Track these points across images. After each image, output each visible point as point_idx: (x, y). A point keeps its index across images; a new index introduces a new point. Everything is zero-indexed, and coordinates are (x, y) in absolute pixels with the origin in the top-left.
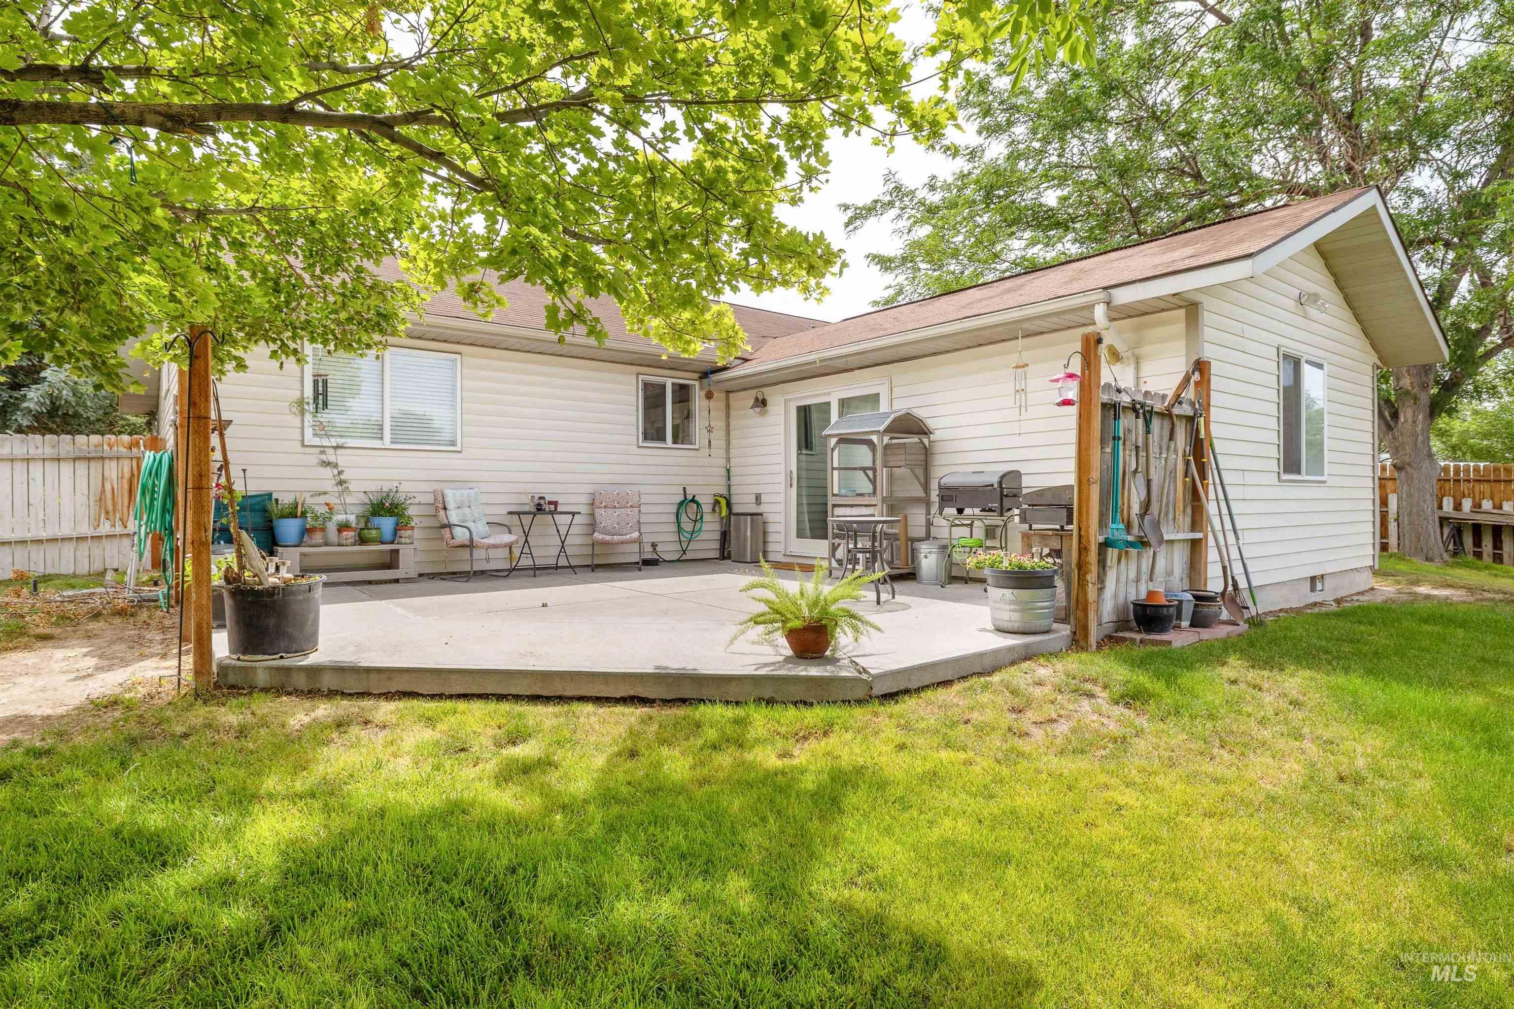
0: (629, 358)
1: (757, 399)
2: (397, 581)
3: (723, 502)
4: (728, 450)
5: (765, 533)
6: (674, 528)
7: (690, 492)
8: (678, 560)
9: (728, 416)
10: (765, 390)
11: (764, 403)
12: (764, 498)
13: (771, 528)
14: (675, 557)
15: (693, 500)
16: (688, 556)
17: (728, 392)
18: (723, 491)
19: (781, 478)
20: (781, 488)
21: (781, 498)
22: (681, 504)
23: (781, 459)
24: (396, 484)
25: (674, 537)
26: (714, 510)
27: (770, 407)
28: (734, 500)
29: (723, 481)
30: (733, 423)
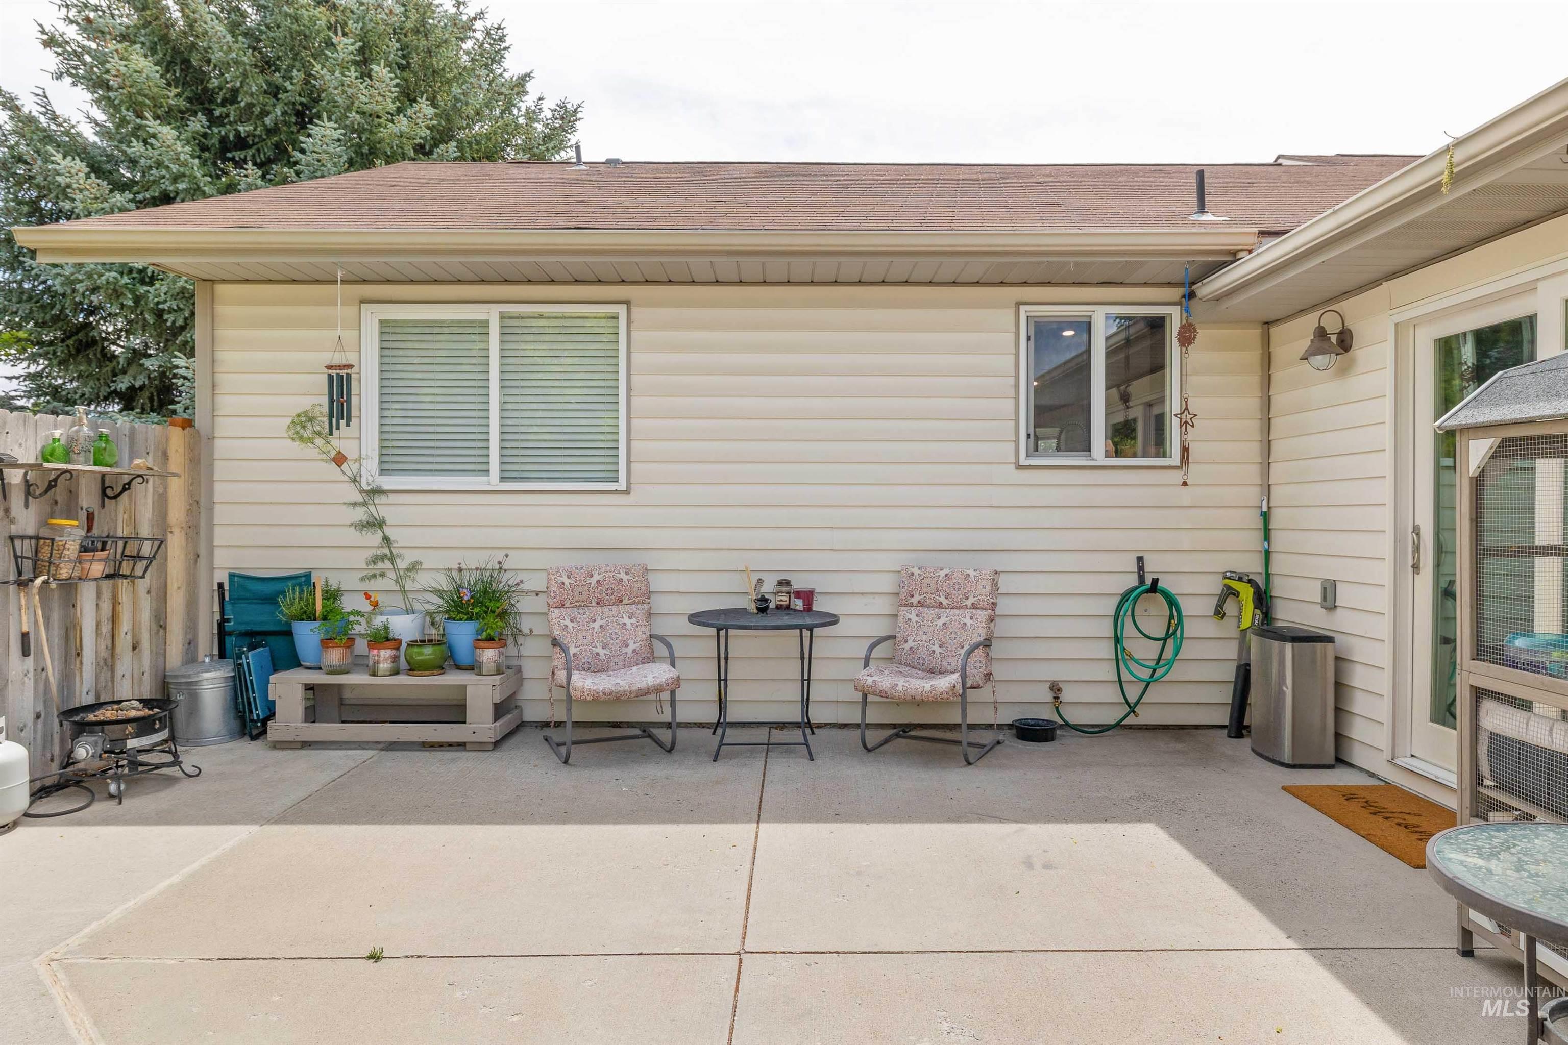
0: (976, 269)
1: (1321, 333)
2: (461, 746)
3: (1247, 593)
4: (1266, 465)
5: (1340, 688)
6: (1106, 650)
7: (1152, 568)
8: (1118, 725)
9: (1267, 381)
10: (1345, 306)
11: (1345, 342)
12: (1344, 595)
13: (1358, 678)
14: (1110, 717)
15: (1154, 587)
16: (1146, 716)
17: (1268, 324)
18: (1252, 565)
19: (1385, 546)
20: (1384, 572)
21: (1382, 601)
22: (1125, 597)
23: (1384, 491)
24: (500, 556)
25: (1107, 672)
26: (1219, 613)
27: (1359, 352)
28: (1279, 588)
29: (1254, 540)
30: (1279, 399)
